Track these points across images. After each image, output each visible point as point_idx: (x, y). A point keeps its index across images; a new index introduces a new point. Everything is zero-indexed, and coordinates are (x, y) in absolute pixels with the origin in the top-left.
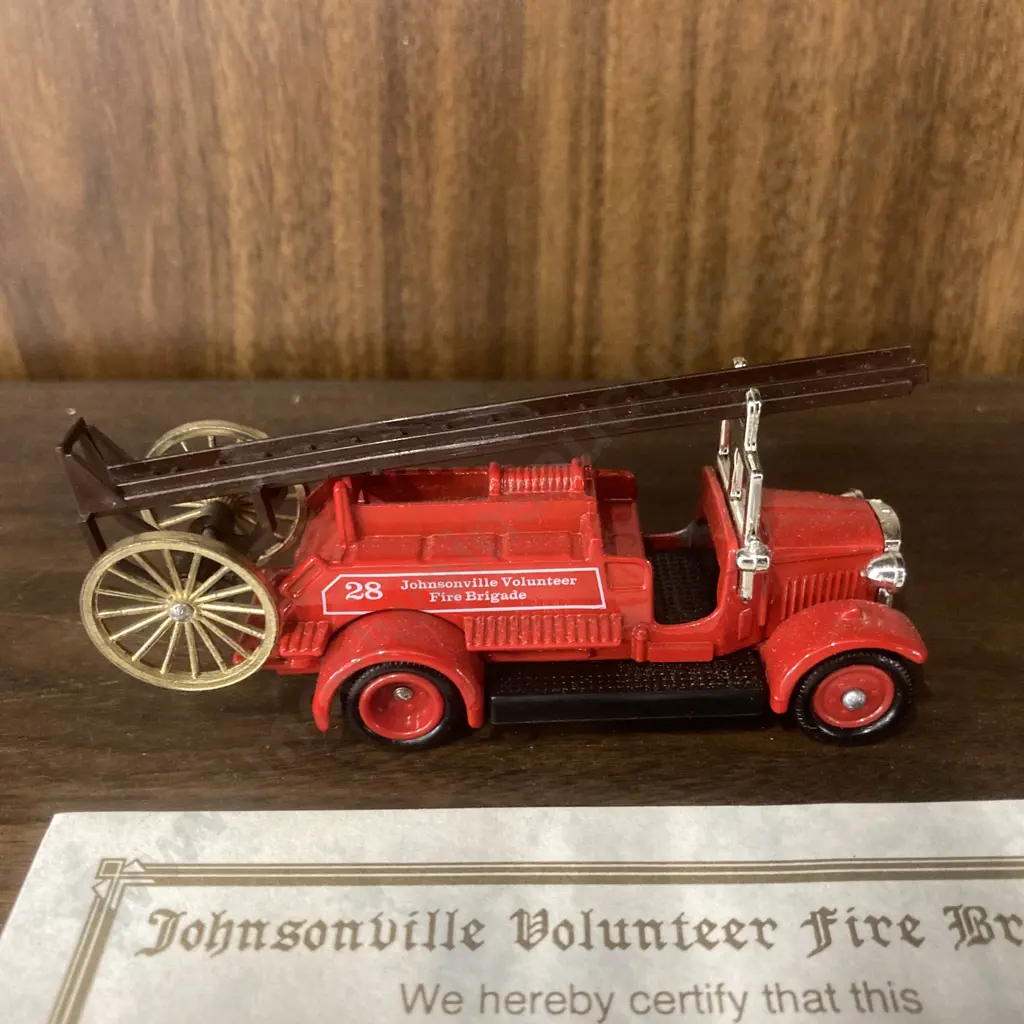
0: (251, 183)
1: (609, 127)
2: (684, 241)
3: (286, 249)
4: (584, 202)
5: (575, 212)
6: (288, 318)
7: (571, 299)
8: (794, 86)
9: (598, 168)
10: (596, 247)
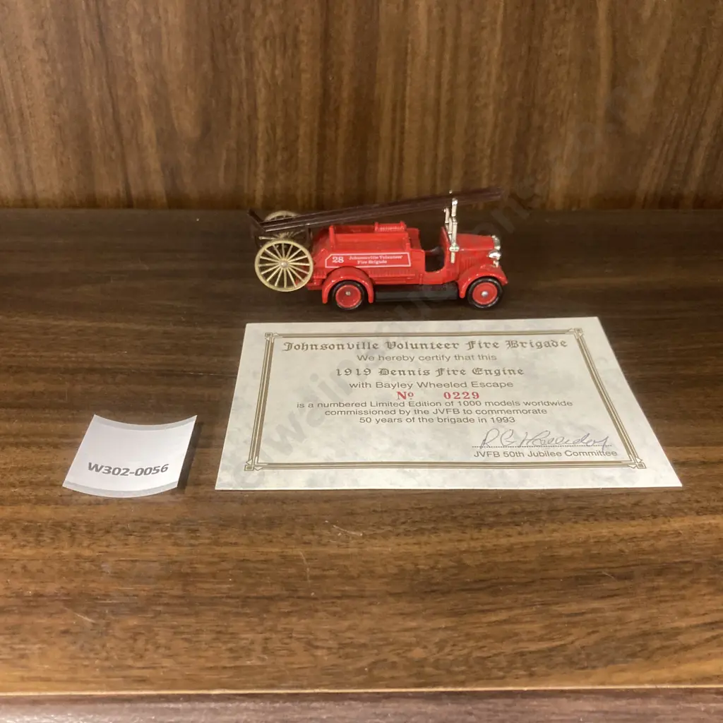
0: (267, 132)
1: (407, 111)
2: (436, 156)
3: (279, 158)
4: (397, 140)
5: (393, 144)
6: (278, 186)
7: (391, 178)
8: (477, 97)
9: (403, 127)
10: (401, 159)
